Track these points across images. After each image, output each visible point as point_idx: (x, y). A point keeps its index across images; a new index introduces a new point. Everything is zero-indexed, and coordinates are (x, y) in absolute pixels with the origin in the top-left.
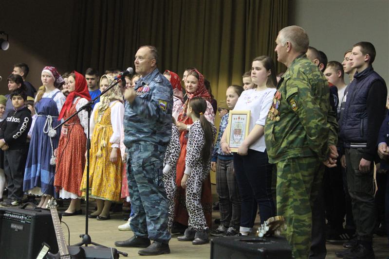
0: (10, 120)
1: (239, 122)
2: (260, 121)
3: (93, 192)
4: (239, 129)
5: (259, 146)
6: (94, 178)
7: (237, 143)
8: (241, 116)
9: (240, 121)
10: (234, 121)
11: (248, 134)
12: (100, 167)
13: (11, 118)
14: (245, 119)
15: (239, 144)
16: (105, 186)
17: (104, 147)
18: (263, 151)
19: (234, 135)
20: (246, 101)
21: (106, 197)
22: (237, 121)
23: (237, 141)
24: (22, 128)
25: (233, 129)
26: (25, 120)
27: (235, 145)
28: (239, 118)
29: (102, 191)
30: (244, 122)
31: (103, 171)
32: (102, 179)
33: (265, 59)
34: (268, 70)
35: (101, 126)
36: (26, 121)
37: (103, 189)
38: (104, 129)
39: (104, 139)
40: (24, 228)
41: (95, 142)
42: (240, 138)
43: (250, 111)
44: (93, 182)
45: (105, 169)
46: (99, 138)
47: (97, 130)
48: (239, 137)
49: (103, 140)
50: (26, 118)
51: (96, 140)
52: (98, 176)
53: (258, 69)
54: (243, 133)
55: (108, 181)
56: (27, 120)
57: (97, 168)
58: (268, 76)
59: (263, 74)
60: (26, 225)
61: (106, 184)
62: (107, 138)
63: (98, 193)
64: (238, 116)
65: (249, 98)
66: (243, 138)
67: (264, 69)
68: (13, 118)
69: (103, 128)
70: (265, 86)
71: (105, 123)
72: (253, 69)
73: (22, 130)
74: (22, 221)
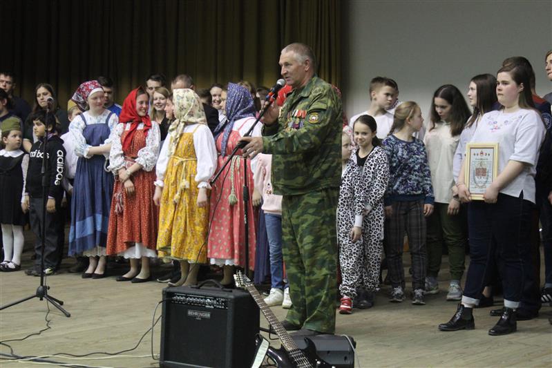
0: (34, 156)
1: (481, 159)
2: (516, 155)
3: (173, 252)
4: (483, 169)
5: (512, 189)
6: (173, 233)
7: (482, 187)
8: (485, 151)
9: (483, 158)
10: (473, 158)
11: (498, 174)
12: (181, 219)
13: (35, 153)
14: (491, 155)
15: (484, 189)
16: (190, 243)
17: (185, 189)
18: (518, 196)
19: (476, 177)
20: (492, 127)
21: (191, 258)
22: (479, 157)
23: (480, 185)
24: (58, 168)
25: (474, 168)
26: (59, 155)
27: (478, 190)
28: (482, 153)
29: (186, 251)
30: (490, 158)
31: (186, 223)
32: (185, 234)
33: (514, 69)
34: (518, 83)
35: (180, 159)
36: (60, 157)
37: (187, 247)
38: (184, 164)
39: (185, 178)
40: (211, 315)
41: (172, 181)
42: (485, 180)
43: (498, 144)
44: (173, 239)
45: (190, 221)
46: (178, 176)
47: (175, 165)
48: (483, 179)
49: (184, 180)
50: (59, 151)
51: (173, 179)
52: (179, 230)
53: (505, 83)
54: (490, 174)
55: (193, 236)
56: (60, 153)
57: (177, 219)
58: (520, 92)
59: (512, 89)
60: (214, 312)
61: (191, 241)
62: (188, 176)
63: (180, 254)
64: (479, 151)
65: (495, 123)
66: (490, 179)
67: (513, 84)
68: (39, 153)
69: (182, 162)
70: (517, 106)
71: (185, 155)
72: (499, 84)
73: (60, 170)
74: (207, 306)
